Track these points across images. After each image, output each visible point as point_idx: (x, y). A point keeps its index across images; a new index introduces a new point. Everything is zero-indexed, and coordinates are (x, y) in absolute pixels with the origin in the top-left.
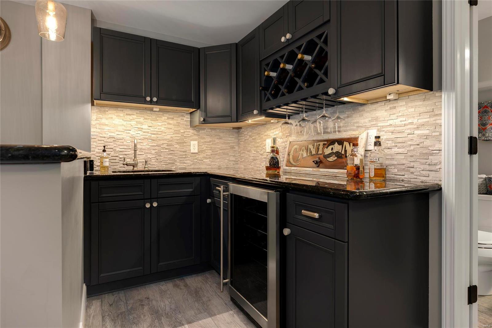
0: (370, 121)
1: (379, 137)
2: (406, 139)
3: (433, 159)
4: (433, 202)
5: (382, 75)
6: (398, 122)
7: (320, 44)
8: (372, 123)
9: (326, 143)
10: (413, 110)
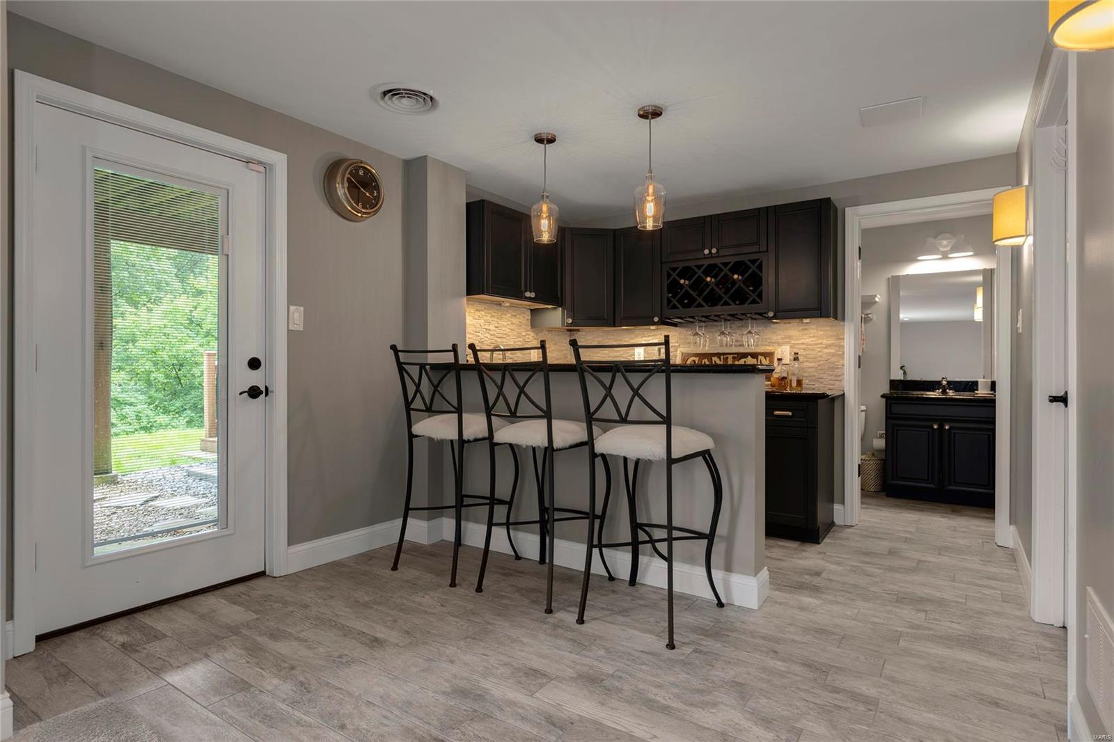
0: (782, 339)
1: (797, 354)
2: (816, 356)
3: (838, 371)
4: (837, 404)
5: (819, 309)
6: (808, 341)
7: (753, 268)
8: (785, 340)
9: (736, 356)
10: (822, 333)
